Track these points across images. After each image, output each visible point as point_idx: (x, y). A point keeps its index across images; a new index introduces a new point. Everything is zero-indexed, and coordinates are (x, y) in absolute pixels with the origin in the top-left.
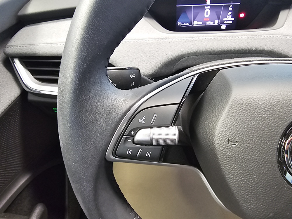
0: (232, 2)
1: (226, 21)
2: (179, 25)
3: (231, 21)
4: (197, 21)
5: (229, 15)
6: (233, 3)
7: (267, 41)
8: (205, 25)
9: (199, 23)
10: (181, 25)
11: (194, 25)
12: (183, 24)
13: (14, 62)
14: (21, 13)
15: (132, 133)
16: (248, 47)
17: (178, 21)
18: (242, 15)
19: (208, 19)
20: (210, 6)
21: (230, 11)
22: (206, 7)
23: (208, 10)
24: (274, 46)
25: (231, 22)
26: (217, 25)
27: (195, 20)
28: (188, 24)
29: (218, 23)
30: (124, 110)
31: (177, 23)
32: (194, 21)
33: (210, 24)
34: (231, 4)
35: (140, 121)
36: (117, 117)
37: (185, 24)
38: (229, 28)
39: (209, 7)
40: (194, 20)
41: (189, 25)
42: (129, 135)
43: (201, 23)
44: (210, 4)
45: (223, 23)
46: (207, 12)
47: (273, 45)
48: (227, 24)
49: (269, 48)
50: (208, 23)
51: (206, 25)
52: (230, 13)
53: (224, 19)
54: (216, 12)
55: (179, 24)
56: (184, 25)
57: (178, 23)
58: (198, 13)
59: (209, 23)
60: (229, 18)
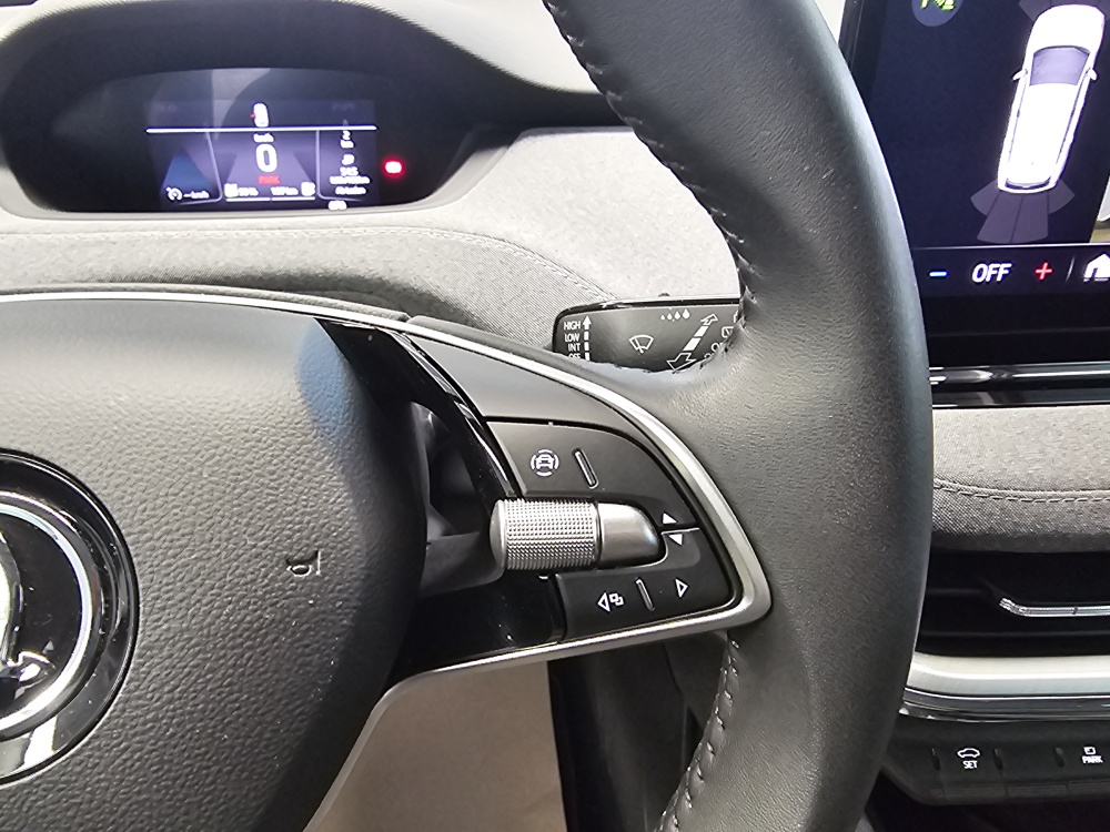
0: (345, 122)
1: (344, 186)
2: (172, 198)
3: (359, 186)
4: (235, 185)
5: (346, 166)
6: (350, 125)
7: (370, 245)
8: (268, 199)
9: (245, 191)
10: (179, 198)
11: (228, 200)
12: (186, 196)
16: (300, 265)
17: (166, 182)
18: (394, 167)
19: (276, 180)
20: (271, 133)
21: (348, 151)
22: (257, 138)
23: (265, 146)
24: (390, 264)
25: (362, 191)
26: (313, 198)
27: (229, 180)
28: (204, 195)
29: (313, 192)
31: (162, 192)
32: (227, 186)
33: (285, 195)
34: (346, 130)
37: (194, 195)
39: (269, 138)
40: (224, 182)
41: (211, 197)
43: (254, 192)
44: (270, 126)
45: (331, 192)
46: (266, 153)
47: (387, 259)
48: (346, 196)
49: (374, 272)
50: (275, 191)
51: (274, 199)
52: (349, 159)
53: (334, 180)
54: (299, 157)
55: (173, 193)
56: (190, 199)
57: (168, 189)
58: (234, 157)
59: (284, 193)
60: (350, 178)
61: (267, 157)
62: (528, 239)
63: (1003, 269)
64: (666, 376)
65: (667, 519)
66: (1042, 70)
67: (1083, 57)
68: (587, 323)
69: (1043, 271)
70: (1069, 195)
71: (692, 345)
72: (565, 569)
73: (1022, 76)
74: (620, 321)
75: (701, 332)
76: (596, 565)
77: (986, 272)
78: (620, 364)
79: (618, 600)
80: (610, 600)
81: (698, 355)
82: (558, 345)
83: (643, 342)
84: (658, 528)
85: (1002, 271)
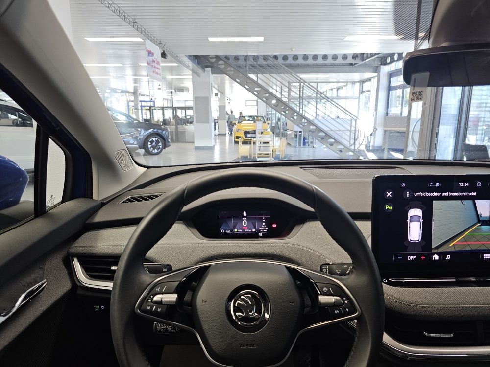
0: (264, 215)
1: (262, 230)
2: (222, 232)
3: (266, 229)
4: (237, 229)
5: (263, 225)
9: (239, 230)
10: (224, 232)
11: (235, 233)
13: (73, 260)
14: (87, 222)
15: (152, 297)
17: (221, 228)
18: (274, 226)
19: (247, 228)
21: (264, 222)
22: (243, 219)
23: (245, 221)
25: (266, 231)
28: (229, 231)
29: (255, 231)
30: (149, 283)
34: (264, 217)
35: (157, 290)
36: (144, 286)
38: (266, 236)
39: (246, 219)
40: (234, 228)
41: (231, 231)
42: (150, 297)
43: (241, 231)
44: (246, 216)
45: (259, 231)
46: (245, 222)
48: (263, 232)
51: (245, 232)
53: (260, 228)
54: (252, 223)
56: (226, 232)
57: (221, 230)
58: (237, 223)
59: (248, 231)
60: (264, 228)
61: (245, 223)
62: (311, 247)
63: (414, 257)
64: (343, 277)
65: (344, 299)
66: (412, 220)
67: (419, 217)
68: (327, 267)
69: (423, 258)
70: (424, 243)
71: (348, 272)
72: (329, 307)
73: (408, 221)
74: (334, 267)
75: (349, 269)
76: (334, 306)
77: (410, 258)
78: (335, 275)
79: (338, 312)
80: (337, 312)
81: (349, 274)
82: (321, 270)
83: (339, 271)
84: (343, 301)
85: (414, 258)
